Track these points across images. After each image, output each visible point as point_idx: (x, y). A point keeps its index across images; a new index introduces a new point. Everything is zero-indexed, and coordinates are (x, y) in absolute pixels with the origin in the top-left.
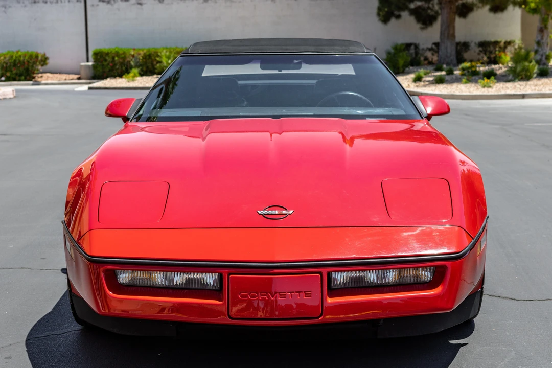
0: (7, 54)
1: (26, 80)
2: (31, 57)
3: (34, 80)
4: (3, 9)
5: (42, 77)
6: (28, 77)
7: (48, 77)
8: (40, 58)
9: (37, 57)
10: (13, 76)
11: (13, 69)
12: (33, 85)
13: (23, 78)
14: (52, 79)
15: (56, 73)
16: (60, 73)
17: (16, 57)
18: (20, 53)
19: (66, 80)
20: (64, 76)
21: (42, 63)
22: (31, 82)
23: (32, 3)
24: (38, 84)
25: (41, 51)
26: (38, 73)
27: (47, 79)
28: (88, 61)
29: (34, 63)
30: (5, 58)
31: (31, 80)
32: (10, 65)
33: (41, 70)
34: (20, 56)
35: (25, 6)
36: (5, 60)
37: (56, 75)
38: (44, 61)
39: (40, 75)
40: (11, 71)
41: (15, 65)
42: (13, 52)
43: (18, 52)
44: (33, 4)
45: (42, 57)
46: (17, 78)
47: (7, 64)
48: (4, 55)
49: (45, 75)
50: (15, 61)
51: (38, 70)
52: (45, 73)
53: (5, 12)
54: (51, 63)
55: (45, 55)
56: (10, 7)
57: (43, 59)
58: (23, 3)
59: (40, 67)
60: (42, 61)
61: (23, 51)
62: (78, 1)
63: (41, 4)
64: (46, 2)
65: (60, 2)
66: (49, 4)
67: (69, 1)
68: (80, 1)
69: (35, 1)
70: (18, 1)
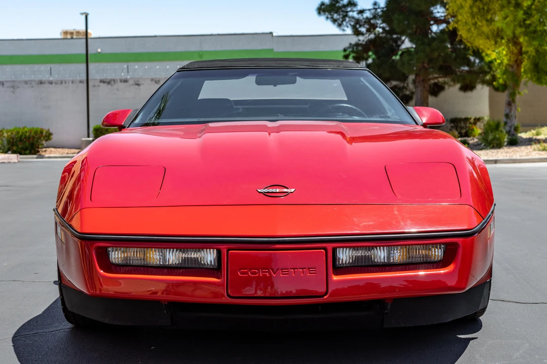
0: (14, 130)
1: (30, 153)
2: (36, 132)
3: (38, 154)
4: (12, 89)
5: (45, 151)
6: (33, 152)
7: (51, 151)
8: (44, 134)
9: (42, 132)
10: (19, 150)
11: (19, 144)
12: (37, 158)
13: (28, 151)
14: (55, 153)
15: (59, 148)
16: (63, 147)
17: (22, 133)
18: (26, 129)
19: (67, 154)
20: (66, 151)
21: (46, 138)
22: (35, 156)
23: (38, 84)
24: (42, 157)
25: (45, 127)
26: (42, 148)
27: (50, 154)
28: (88, 137)
29: (39, 138)
30: (12, 134)
31: (35, 154)
32: (17, 140)
33: (45, 145)
34: (26, 132)
35: (32, 87)
36: (12, 136)
37: (59, 150)
38: (48, 136)
39: (44, 149)
40: (18, 146)
41: (21, 140)
42: (20, 128)
43: (24, 128)
44: (40, 85)
45: (46, 132)
46: (23, 152)
47: (13, 139)
48: (11, 131)
49: (48, 149)
50: (21, 136)
51: (42, 144)
52: (49, 147)
53: (13, 92)
54: (55, 138)
55: (49, 130)
56: (18, 87)
57: (48, 134)
58: (31, 84)
59: (44, 142)
60: (46, 136)
61: (29, 127)
62: (81, 82)
63: (47, 85)
64: (51, 83)
65: (64, 83)
66: (54, 84)
67: (73, 82)
68: (83, 82)
69: (41, 83)
70: (26, 82)
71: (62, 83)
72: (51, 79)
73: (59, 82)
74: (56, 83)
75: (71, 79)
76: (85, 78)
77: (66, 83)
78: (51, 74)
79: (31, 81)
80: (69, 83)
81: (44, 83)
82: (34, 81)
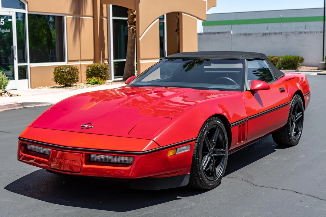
0: (285, 57)
1: (292, 69)
2: (296, 59)
3: (296, 69)
4: (286, 36)
5: (301, 68)
6: (294, 68)
7: (303, 68)
8: (300, 59)
9: (298, 58)
10: (287, 67)
11: (287, 64)
12: (295, 71)
13: (291, 68)
14: (305, 69)
15: (308, 66)
16: (310, 66)
17: (289, 58)
18: (291, 57)
19: (312, 69)
20: (311, 68)
21: (301, 62)
22: (294, 70)
23: (299, 33)
24: (298, 71)
25: (301, 56)
26: (299, 66)
27: (303, 69)
28: (323, 61)
29: (297, 61)
30: (284, 59)
31: (295, 69)
32: (286, 62)
33: (301, 65)
34: (291, 58)
35: (296, 35)
36: (284, 60)
37: (308, 67)
38: (302, 60)
39: (300, 67)
40: (286, 65)
41: (288, 62)
42: (288, 56)
43: (290, 56)
44: (300, 34)
45: (301, 58)
46: (289, 68)
47: (284, 61)
48: (283, 57)
49: (302, 67)
50: (288, 60)
51: (299, 65)
52: (303, 66)
53: (286, 38)
54: (305, 62)
55: (302, 57)
56: (289, 35)
57: (302, 59)
58: (295, 33)
59: (300, 64)
60: (301, 60)
61: (293, 55)
62: (321, 32)
63: (303, 34)
64: (305, 33)
65: (312, 33)
67: (317, 32)
68: (322, 32)
69: (300, 33)
70: (293, 33)
72: (306, 31)
73: (310, 32)
74: (308, 33)
75: (316, 31)
76: (322, 30)
77: (313, 33)
78: (306, 28)
79: (295, 32)
80: (315, 33)
81: (302, 33)
82: (297, 32)
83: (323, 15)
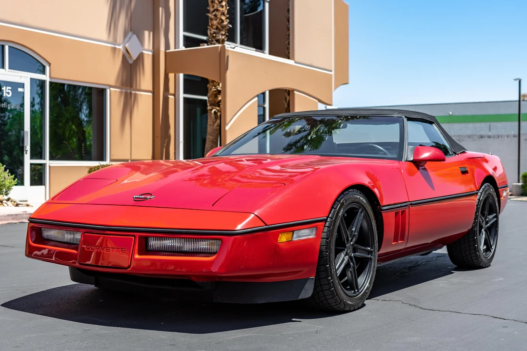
23: (479, 138)
28: (519, 182)
35: (474, 140)
44: (480, 139)
56: (463, 141)
58: (473, 138)
62: (514, 136)
63: (486, 139)
64: (489, 137)
65: (500, 137)
66: (492, 138)
67: (507, 136)
68: (516, 137)
69: (482, 137)
70: (469, 137)
71: (498, 137)
72: (490, 134)
73: (497, 136)
74: (494, 137)
75: (506, 134)
76: (517, 133)
77: (502, 137)
78: (490, 130)
79: (473, 135)
80: (504, 137)
81: (484, 137)
82: (476, 135)
83: (517, 112)
